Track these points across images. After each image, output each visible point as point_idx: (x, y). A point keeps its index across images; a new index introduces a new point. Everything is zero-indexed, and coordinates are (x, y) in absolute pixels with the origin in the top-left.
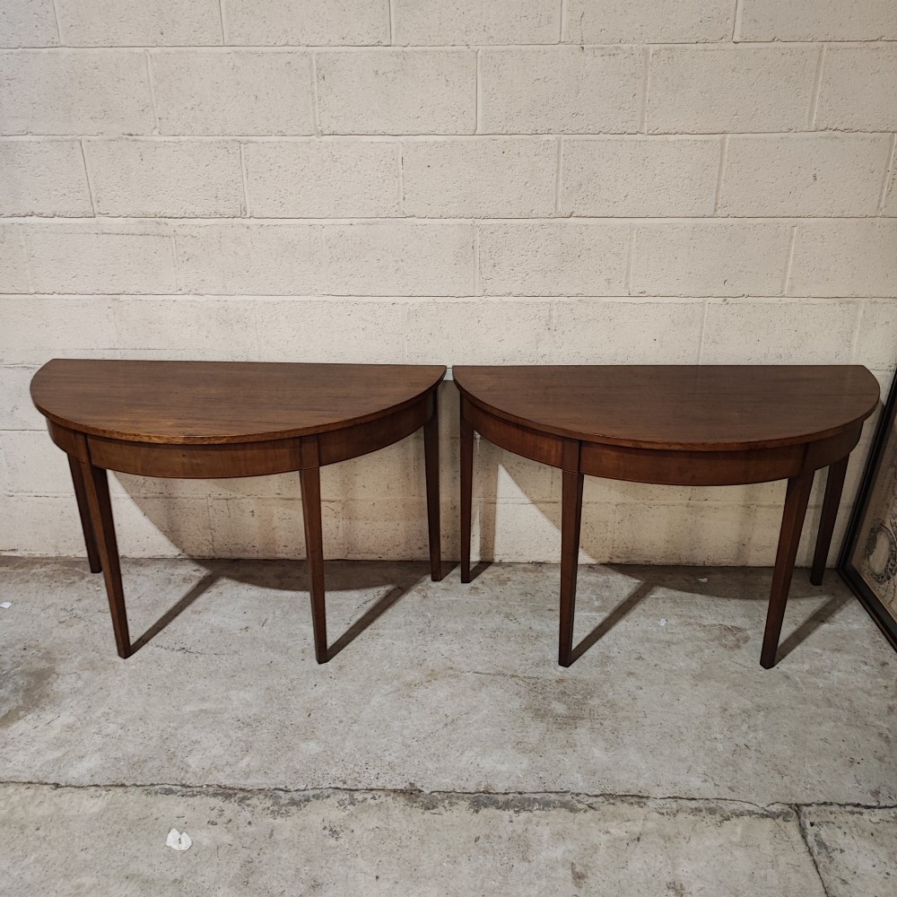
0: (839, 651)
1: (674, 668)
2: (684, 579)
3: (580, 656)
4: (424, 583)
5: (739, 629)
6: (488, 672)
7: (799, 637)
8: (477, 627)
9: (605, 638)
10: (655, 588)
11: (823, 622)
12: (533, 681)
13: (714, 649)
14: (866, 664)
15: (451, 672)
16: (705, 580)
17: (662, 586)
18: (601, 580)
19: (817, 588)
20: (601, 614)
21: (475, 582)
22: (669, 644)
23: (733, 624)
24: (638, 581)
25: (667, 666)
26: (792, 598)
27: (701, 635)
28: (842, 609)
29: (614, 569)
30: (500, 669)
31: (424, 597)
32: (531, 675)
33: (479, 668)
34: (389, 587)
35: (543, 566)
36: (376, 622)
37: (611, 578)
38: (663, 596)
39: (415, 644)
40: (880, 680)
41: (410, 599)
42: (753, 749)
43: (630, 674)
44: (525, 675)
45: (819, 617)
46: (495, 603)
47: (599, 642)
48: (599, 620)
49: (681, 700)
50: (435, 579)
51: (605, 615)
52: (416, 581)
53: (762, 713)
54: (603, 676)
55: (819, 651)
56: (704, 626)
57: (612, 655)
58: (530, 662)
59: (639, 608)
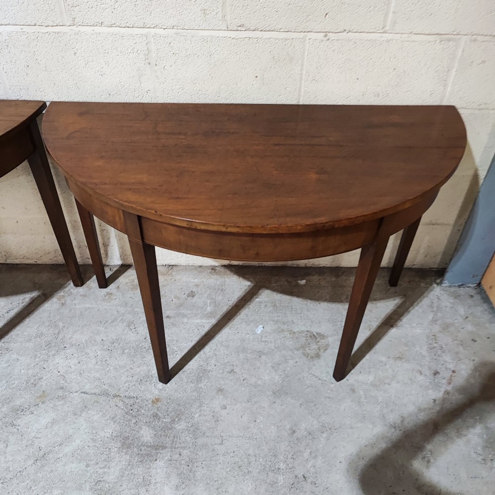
0: (400, 358)
1: (259, 382)
2: (287, 281)
3: (180, 370)
4: (66, 289)
5: (322, 336)
6: (93, 392)
7: (370, 343)
8: (99, 339)
9: (207, 349)
10: (261, 291)
11: (392, 326)
12: (132, 401)
13: (297, 360)
14: (421, 373)
15: (60, 393)
16: (303, 282)
17: (268, 288)
18: (219, 283)
19: (393, 289)
20: (210, 321)
21: (112, 287)
22: (260, 354)
23: (319, 330)
24: (249, 283)
25: (253, 380)
26: (371, 301)
27: (289, 343)
28: (409, 312)
29: (231, 271)
30: (106, 387)
31: (63, 304)
32: (132, 394)
33: (87, 388)
34: (35, 294)
35: (174, 268)
36: (10, 335)
37: (227, 280)
38: (267, 299)
39: (37, 359)
40: (430, 392)
41: (50, 307)
42: (309, 481)
43: (220, 390)
44: (127, 394)
45: (390, 322)
46: (122, 310)
47: (201, 352)
48: (207, 328)
49: (258, 421)
50: (76, 285)
51: (214, 321)
52: (61, 287)
53: (324, 435)
54: (195, 394)
55: (384, 359)
56: (294, 333)
57: (209, 368)
58: (135, 378)
59: (244, 313)
